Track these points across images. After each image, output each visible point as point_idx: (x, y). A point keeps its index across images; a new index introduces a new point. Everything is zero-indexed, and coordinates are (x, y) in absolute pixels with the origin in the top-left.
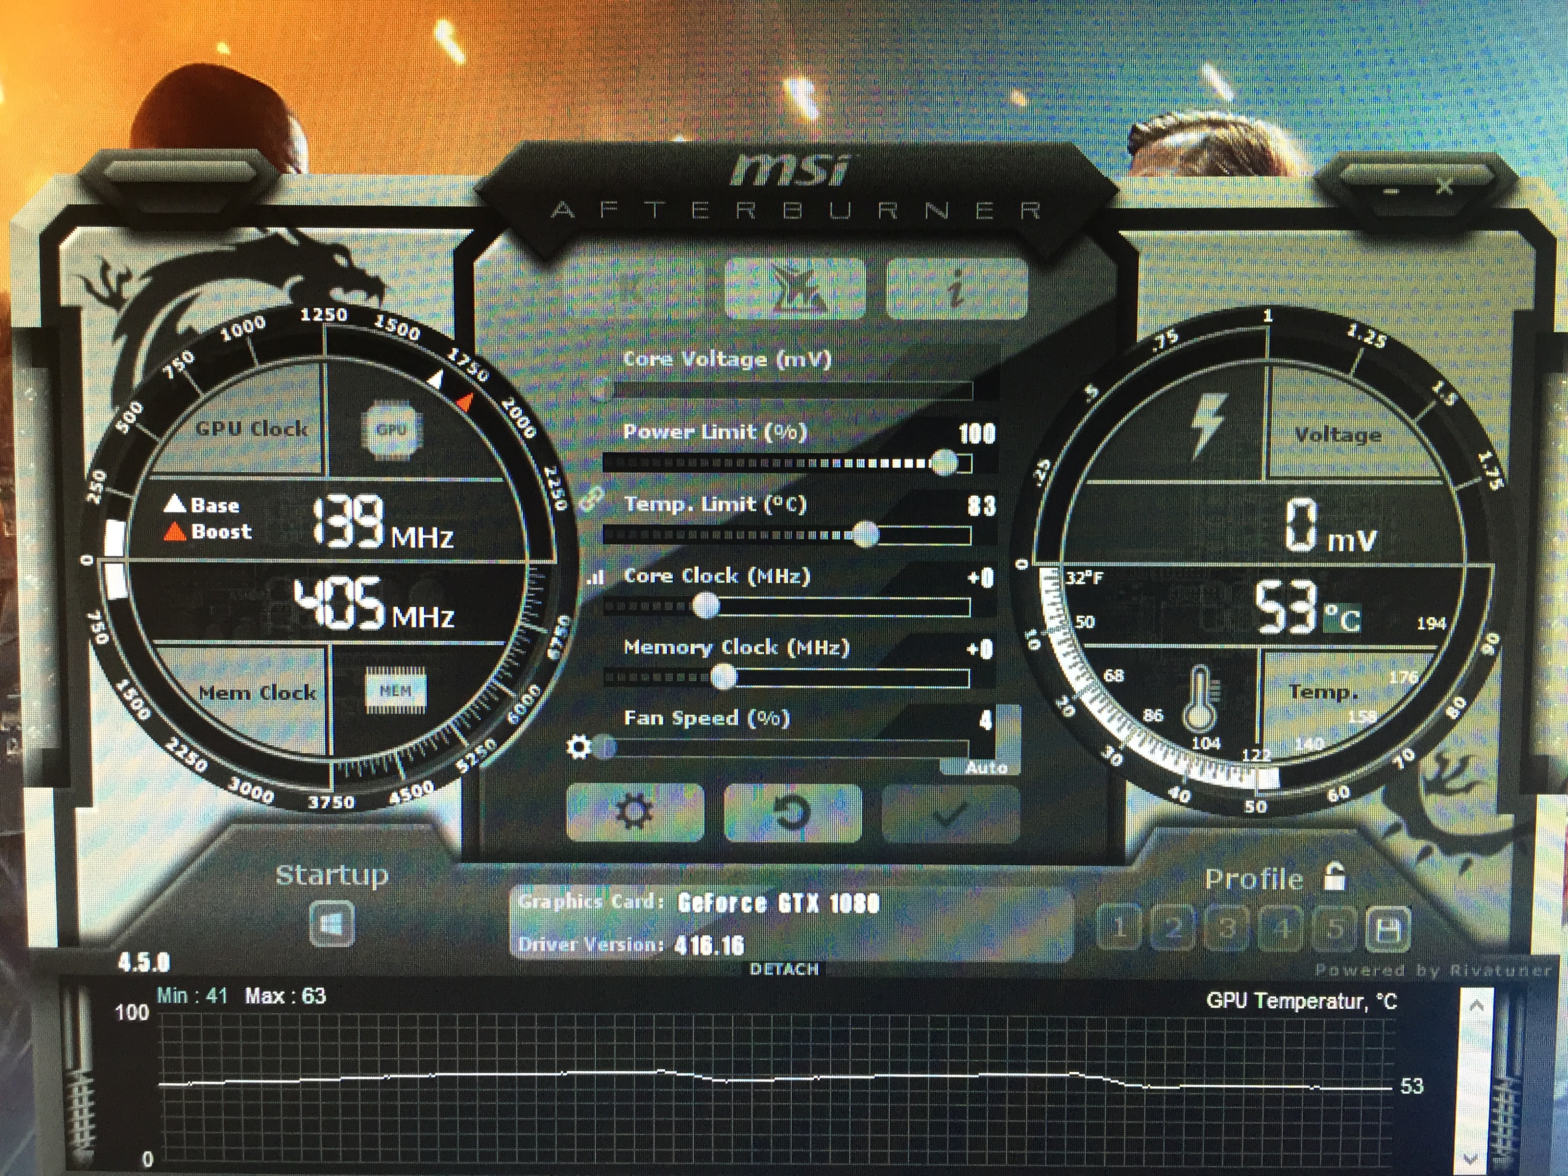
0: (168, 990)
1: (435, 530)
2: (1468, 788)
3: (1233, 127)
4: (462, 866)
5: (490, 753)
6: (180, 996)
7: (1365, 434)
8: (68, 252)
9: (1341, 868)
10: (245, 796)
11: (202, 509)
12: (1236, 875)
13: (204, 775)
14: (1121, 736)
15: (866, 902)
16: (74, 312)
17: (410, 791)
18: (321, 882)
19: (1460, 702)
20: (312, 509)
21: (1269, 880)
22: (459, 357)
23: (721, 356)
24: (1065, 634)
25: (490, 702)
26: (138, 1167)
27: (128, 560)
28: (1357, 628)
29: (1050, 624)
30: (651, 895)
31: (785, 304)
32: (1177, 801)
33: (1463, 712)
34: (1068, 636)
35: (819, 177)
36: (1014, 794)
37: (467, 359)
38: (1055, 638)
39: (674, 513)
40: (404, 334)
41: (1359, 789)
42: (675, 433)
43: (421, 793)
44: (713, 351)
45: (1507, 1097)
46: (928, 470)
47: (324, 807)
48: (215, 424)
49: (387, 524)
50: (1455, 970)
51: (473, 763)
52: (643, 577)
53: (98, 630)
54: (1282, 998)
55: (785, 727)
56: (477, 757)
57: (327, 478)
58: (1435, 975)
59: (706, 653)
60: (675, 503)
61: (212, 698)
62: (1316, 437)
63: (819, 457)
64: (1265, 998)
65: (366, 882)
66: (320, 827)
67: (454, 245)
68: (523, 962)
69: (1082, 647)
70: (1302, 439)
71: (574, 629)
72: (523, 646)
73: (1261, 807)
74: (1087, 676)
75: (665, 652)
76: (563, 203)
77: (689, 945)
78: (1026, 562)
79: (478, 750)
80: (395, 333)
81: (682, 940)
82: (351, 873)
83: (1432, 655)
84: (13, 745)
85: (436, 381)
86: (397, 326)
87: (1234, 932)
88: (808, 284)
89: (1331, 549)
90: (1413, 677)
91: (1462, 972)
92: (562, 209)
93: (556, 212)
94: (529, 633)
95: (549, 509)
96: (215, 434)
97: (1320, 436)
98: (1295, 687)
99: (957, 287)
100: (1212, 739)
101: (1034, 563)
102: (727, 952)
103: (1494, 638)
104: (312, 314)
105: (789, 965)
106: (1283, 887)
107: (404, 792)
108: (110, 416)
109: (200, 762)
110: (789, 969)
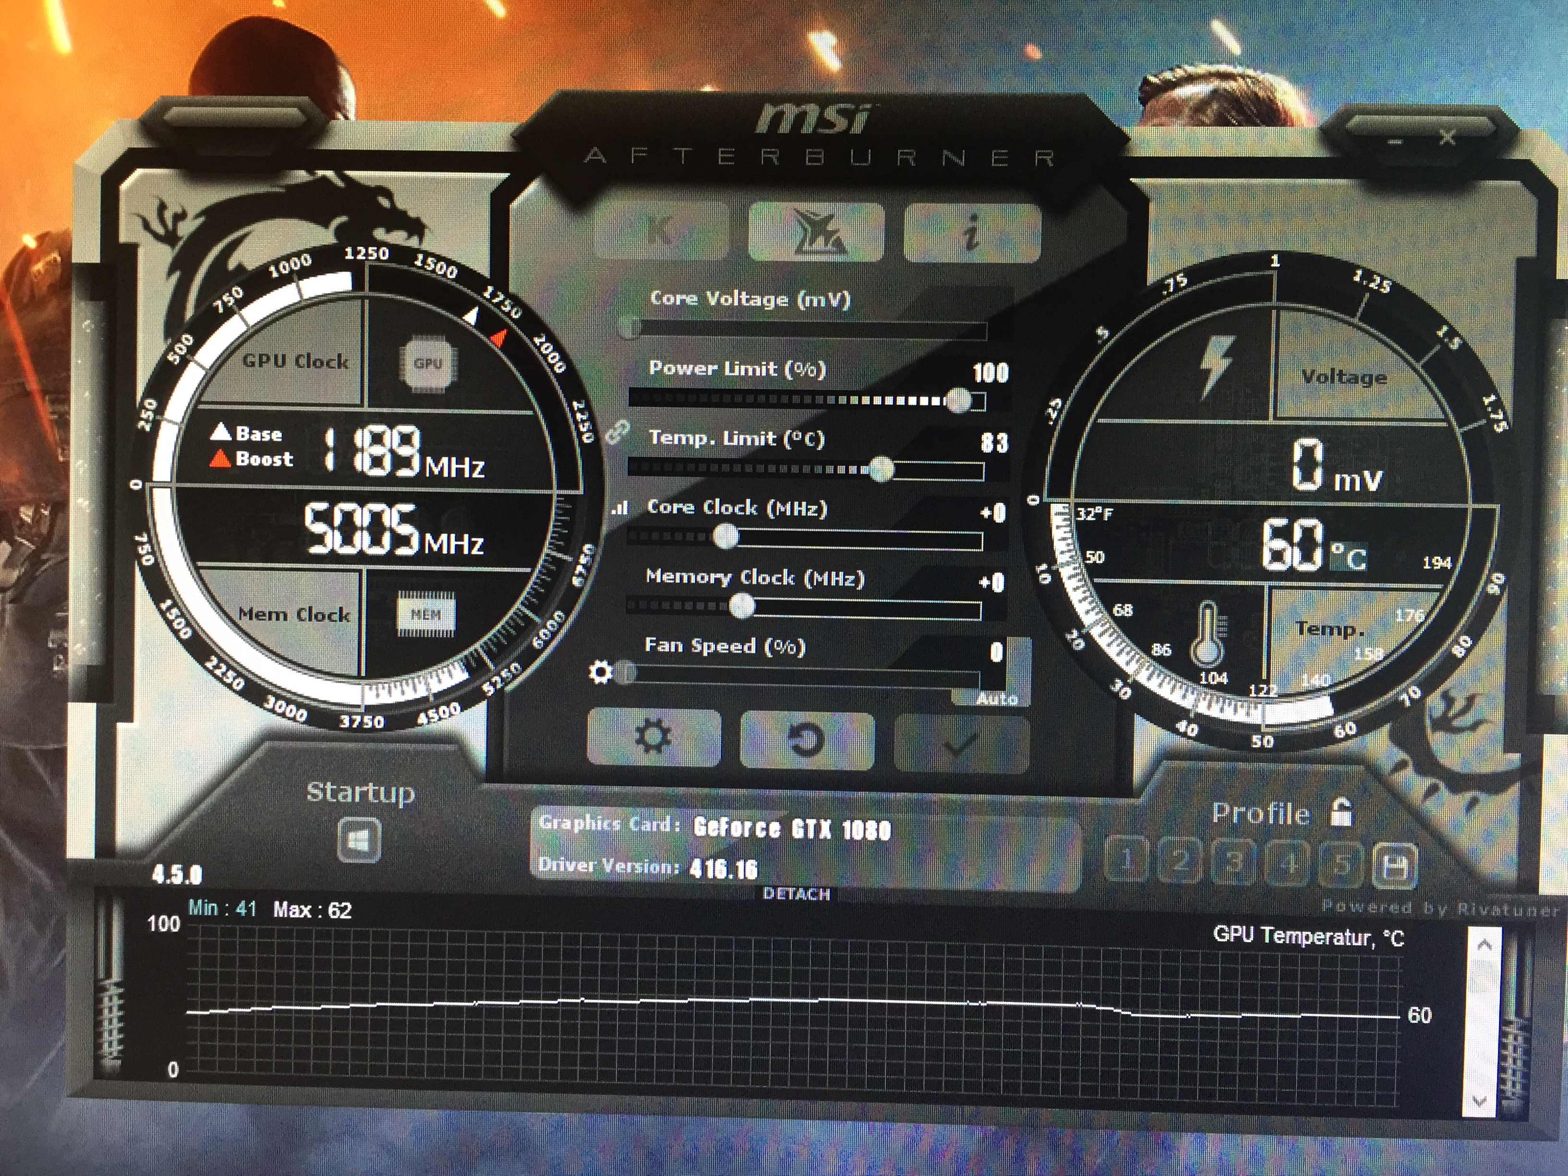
0: (200, 902)
1: (467, 460)
2: (1474, 727)
3: (1240, 80)
4: (486, 786)
5: (515, 677)
6: (210, 908)
7: (1371, 376)
8: (130, 190)
9: (1347, 804)
10: (279, 715)
11: (247, 437)
12: (1243, 809)
13: (241, 693)
14: (1130, 669)
15: (878, 830)
16: (132, 249)
17: (437, 712)
18: (349, 799)
19: (1466, 641)
20: (352, 439)
21: (1276, 814)
22: (494, 295)
23: (744, 296)
24: (1075, 569)
25: (516, 627)
26: (164, 1077)
27: (175, 485)
28: (1363, 567)
29: (1061, 559)
30: (668, 818)
31: (806, 247)
32: (1184, 735)
33: (1468, 651)
34: (1078, 571)
35: (841, 124)
36: (1023, 729)
37: (502, 297)
38: (1065, 572)
39: (697, 446)
40: (442, 273)
41: (1366, 726)
42: (699, 370)
43: (447, 714)
44: (736, 292)
45: (1515, 1039)
46: (942, 408)
47: (355, 726)
48: (261, 356)
49: (423, 453)
50: (1462, 908)
51: (499, 686)
52: (665, 508)
53: (144, 552)
54: (1289, 933)
55: (801, 656)
56: (503, 680)
57: (366, 409)
58: (1442, 913)
59: (725, 581)
60: (697, 436)
61: (251, 618)
62: (1322, 379)
63: (837, 394)
64: (1272, 933)
65: (393, 800)
66: (350, 745)
67: (494, 186)
68: (542, 882)
69: (1092, 581)
70: (1308, 380)
71: (598, 558)
72: (549, 573)
73: (1268, 742)
74: (1097, 610)
75: (685, 581)
76: (595, 149)
77: (704, 868)
78: (1037, 498)
79: (504, 674)
80: (434, 271)
81: (697, 863)
82: (379, 790)
83: (1437, 594)
84: (59, 661)
85: (471, 317)
86: (436, 264)
87: (1240, 866)
88: (830, 228)
89: (1337, 488)
90: (1419, 616)
91: (1469, 910)
92: (596, 154)
93: (589, 157)
94: (555, 560)
95: (576, 442)
96: (261, 366)
97: (1326, 378)
98: (1302, 624)
99: (972, 231)
100: (1220, 674)
101: (1046, 499)
102: (741, 876)
103: (1499, 578)
104: (355, 253)
105: (801, 890)
106: (1289, 822)
107: (431, 713)
108: (163, 347)
109: (237, 681)
110: (801, 894)
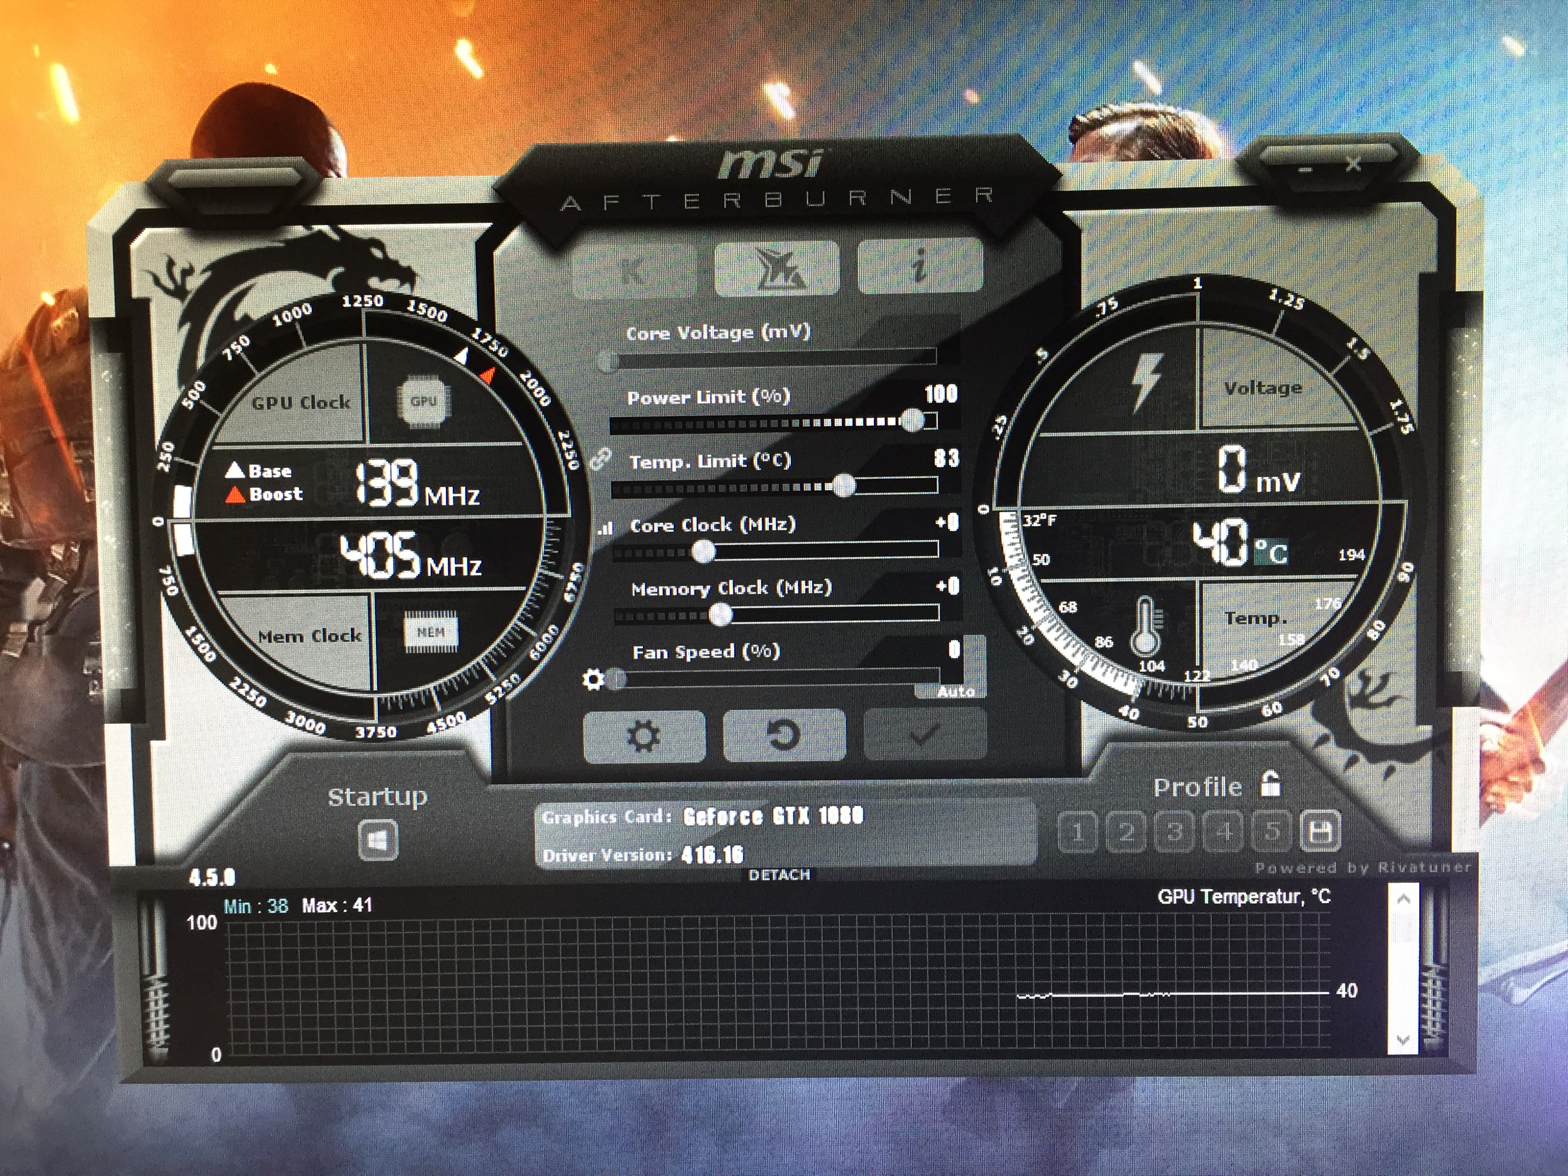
0: (234, 901)
1: (463, 489)
2: (1389, 702)
3: (1162, 117)
4: (492, 787)
5: (515, 686)
6: (244, 907)
7: (1287, 386)
8: (140, 249)
9: (1275, 776)
10: (299, 728)
11: (258, 475)
12: (1182, 784)
13: (264, 710)
14: (1076, 661)
15: (851, 814)
16: (145, 303)
17: (445, 721)
18: (368, 803)
19: (1380, 625)
20: (355, 473)
21: (1212, 787)
22: (482, 336)
23: (712, 330)
24: (1023, 571)
25: (514, 641)
26: (208, 1062)
27: (194, 521)
28: (1285, 560)
29: (1010, 562)
30: (660, 810)
31: (768, 283)
32: (1127, 718)
33: (1382, 633)
34: (1027, 573)
35: (796, 169)
36: (980, 716)
37: (489, 338)
38: (1014, 575)
39: (674, 470)
40: (433, 317)
41: (1290, 705)
42: (674, 399)
43: (454, 723)
44: (705, 326)
45: (1434, 982)
46: (898, 428)
47: (370, 736)
48: (269, 399)
49: (421, 484)
50: (1382, 867)
51: (501, 695)
52: (647, 528)
53: (169, 583)
54: (1226, 894)
55: (776, 658)
56: (504, 690)
57: (368, 445)
58: (1364, 871)
59: (705, 593)
60: (674, 461)
61: (270, 641)
62: (1243, 390)
63: (801, 417)
64: (1211, 894)
65: (408, 803)
66: (366, 754)
67: (477, 236)
68: (549, 871)
69: (1039, 582)
70: (1230, 392)
71: (587, 575)
72: (542, 590)
73: (1203, 722)
74: (1045, 608)
75: (668, 593)
76: (570, 198)
77: (695, 855)
78: (987, 507)
79: (505, 684)
80: (425, 316)
81: (688, 850)
82: (394, 795)
83: (1352, 584)
84: (95, 686)
85: (462, 357)
86: (427, 309)
87: (1181, 835)
88: (789, 264)
89: (1259, 490)
90: (1337, 604)
91: (1389, 868)
92: (570, 203)
93: (565, 206)
94: (547, 579)
95: (563, 469)
96: (269, 408)
97: (1247, 390)
98: (1230, 614)
99: (920, 265)
100: (1158, 663)
101: (995, 508)
102: (728, 861)
103: (1409, 567)
104: (352, 301)
105: (783, 871)
106: (1224, 794)
107: (439, 722)
108: (178, 394)
109: (260, 699)
110: (784, 875)
